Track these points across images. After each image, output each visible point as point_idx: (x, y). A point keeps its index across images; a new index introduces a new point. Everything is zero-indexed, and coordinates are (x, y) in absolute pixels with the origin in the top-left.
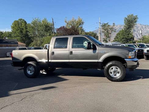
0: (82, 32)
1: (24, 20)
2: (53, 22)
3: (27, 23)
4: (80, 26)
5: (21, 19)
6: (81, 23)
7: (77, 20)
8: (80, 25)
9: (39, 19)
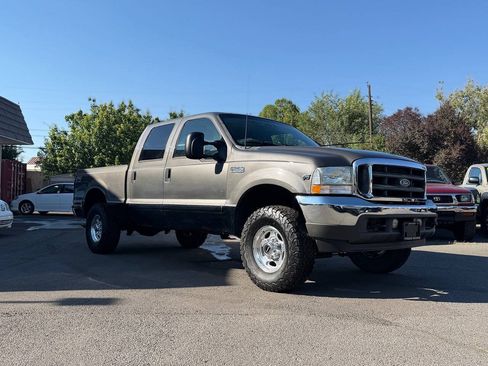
3: (301, 111)
9: (334, 94)
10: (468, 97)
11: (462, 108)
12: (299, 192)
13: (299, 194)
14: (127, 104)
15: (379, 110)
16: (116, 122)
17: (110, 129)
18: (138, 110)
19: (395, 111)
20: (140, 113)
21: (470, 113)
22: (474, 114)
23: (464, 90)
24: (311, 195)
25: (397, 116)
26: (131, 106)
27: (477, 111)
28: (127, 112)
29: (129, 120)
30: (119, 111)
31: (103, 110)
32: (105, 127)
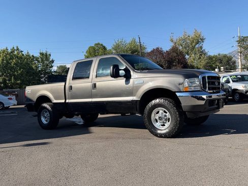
0: (201, 55)
1: (102, 45)
2: (140, 43)
3: (108, 49)
4: (197, 46)
5: (98, 44)
6: (199, 40)
7: (192, 35)
8: (197, 43)
9: (123, 41)
10: (184, 40)
11: (182, 46)
12: (177, 91)
13: (177, 92)
14: (16, 48)
15: (145, 48)
16: (11, 59)
17: (8, 63)
18: (22, 51)
19: (152, 49)
20: (23, 53)
21: (185, 48)
22: (187, 48)
23: (183, 37)
24: (183, 92)
25: (153, 52)
26: (18, 49)
27: (188, 47)
28: (16, 53)
29: (17, 57)
30: (12, 52)
31: (3, 53)
32: (5, 61)
